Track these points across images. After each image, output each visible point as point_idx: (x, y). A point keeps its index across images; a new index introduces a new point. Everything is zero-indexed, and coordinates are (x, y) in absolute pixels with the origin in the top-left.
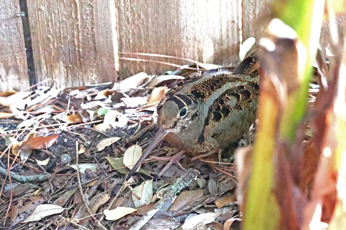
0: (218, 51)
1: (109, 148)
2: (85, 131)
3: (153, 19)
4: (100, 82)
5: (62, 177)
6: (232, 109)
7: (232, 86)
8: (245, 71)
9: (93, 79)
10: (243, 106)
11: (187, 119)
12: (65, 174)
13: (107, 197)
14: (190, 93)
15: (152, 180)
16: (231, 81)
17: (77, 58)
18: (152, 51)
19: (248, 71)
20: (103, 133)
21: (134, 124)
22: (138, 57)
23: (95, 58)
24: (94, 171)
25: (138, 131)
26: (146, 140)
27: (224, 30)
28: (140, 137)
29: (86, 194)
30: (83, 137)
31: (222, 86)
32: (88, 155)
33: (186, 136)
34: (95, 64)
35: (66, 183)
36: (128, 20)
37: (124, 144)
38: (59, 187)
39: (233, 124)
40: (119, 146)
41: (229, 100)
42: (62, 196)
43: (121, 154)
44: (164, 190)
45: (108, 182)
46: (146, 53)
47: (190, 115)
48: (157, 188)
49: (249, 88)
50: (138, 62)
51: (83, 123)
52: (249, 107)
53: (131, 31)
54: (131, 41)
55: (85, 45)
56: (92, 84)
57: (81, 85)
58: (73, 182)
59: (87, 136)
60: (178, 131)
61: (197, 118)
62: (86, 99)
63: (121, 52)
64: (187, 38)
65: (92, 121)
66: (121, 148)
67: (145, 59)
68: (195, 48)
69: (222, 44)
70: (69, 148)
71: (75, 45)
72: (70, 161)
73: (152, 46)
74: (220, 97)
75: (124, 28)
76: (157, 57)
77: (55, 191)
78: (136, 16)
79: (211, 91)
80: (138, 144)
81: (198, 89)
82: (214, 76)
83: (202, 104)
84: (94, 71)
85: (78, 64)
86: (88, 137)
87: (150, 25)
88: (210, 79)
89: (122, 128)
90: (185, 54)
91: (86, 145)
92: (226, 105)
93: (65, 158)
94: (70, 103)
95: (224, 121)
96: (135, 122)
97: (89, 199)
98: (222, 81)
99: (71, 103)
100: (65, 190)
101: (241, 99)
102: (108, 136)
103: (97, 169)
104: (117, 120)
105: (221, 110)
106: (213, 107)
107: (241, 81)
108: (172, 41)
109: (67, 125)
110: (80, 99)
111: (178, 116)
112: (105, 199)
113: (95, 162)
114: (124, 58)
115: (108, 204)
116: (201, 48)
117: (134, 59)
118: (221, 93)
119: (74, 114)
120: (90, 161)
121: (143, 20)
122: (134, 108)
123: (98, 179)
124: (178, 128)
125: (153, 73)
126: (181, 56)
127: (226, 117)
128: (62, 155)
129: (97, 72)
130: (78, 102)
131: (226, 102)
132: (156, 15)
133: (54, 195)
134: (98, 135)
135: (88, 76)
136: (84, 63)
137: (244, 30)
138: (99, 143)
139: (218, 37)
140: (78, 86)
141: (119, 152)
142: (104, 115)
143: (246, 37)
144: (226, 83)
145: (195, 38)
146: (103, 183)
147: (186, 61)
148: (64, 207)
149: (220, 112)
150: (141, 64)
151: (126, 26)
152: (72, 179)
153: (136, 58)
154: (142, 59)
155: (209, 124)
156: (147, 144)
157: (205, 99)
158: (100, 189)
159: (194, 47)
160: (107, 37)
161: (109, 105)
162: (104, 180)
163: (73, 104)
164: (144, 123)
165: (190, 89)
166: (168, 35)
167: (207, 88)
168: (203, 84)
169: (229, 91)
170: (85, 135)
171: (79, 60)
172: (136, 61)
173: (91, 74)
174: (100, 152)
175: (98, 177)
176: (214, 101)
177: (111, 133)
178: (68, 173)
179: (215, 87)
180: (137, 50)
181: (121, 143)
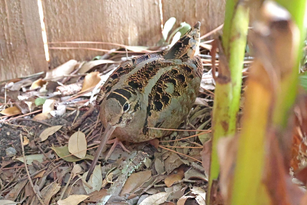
0: (142, 33)
1: (52, 137)
2: (26, 122)
3: (79, 8)
4: (32, 73)
5: (9, 171)
6: (171, 96)
7: (165, 71)
8: (175, 56)
9: (25, 70)
10: (180, 91)
11: (130, 112)
12: (13, 168)
13: (57, 187)
14: (127, 85)
15: (100, 165)
16: (163, 67)
17: (9, 51)
18: (80, 38)
19: (178, 55)
20: (43, 123)
21: (73, 111)
22: (67, 46)
23: (26, 51)
24: (41, 161)
25: (77, 117)
26: (86, 126)
27: (146, 12)
28: (80, 123)
29: (36, 185)
30: (25, 128)
31: (156, 73)
32: (33, 146)
33: (132, 128)
34: (26, 56)
35: (14, 176)
36: (55, 11)
37: (66, 132)
38: (8, 181)
39: (173, 112)
40: (62, 135)
41: (167, 87)
42: (13, 190)
43: (65, 142)
44: (113, 173)
45: (57, 171)
46: (74, 41)
47: (132, 107)
48: (105, 173)
49: (182, 72)
50: (67, 51)
51: (22, 114)
52: (186, 91)
53: (58, 21)
54: (59, 31)
55: (15, 38)
56: (25, 75)
57: (15, 77)
58: (21, 174)
59: (29, 127)
60: (124, 125)
61: (139, 108)
62: (21, 90)
63: (50, 42)
64: (112, 23)
65: (31, 112)
66: (64, 136)
67: (74, 47)
68: (121, 32)
69: (145, 27)
70: (13, 141)
71: (5, 39)
72: (15, 154)
73: (80, 33)
74: (156, 84)
75: (51, 19)
76: (85, 44)
77: (5, 185)
78: (63, 6)
79: (147, 79)
80: (80, 130)
81: (135, 79)
82: (146, 64)
83: (141, 93)
84: (25, 63)
85: (10, 57)
86: (30, 129)
87: (77, 14)
88: (143, 68)
89: (61, 116)
90: (111, 38)
91: (29, 136)
92: (165, 93)
93: (11, 151)
94: (7, 97)
95: (166, 110)
96: (73, 109)
97: (40, 191)
98: (155, 68)
99: (8, 95)
100: (14, 184)
101: (177, 84)
102: (50, 125)
103: (43, 159)
104: (55, 108)
105: (161, 99)
106: (152, 95)
107: (172, 65)
108: (98, 27)
109: (7, 118)
110: (15, 91)
111: (122, 111)
112: (56, 188)
113: (41, 153)
114: (53, 48)
115: (60, 194)
116: (126, 31)
117: (63, 48)
118: (157, 80)
119: (12, 106)
120: (35, 152)
121: (69, 10)
122: (70, 95)
123: (46, 169)
124: (124, 122)
125: (82, 60)
126: (108, 41)
127: (166, 105)
128: (7, 149)
129: (29, 63)
130: (15, 95)
131: (164, 90)
132: (81, 4)
133: (4, 189)
134: (39, 125)
135: (20, 68)
136: (15, 55)
137: (165, 11)
138: (41, 133)
139: (141, 20)
140: (11, 78)
141: (63, 140)
142: (42, 105)
143: (167, 18)
144: (159, 70)
145: (120, 23)
146: (52, 173)
147: (112, 45)
148: (15, 201)
149: (161, 101)
150: (70, 52)
151: (53, 17)
152: (20, 172)
153: (65, 46)
154: (71, 47)
155: (152, 114)
156: (88, 130)
157: (143, 88)
158: (50, 179)
159: (119, 31)
160: (36, 29)
161: (44, 94)
162: (53, 169)
163: (9, 97)
164: (83, 109)
165: (127, 81)
166: (94, 22)
167: (143, 77)
168: (138, 74)
169: (163, 76)
170: (27, 126)
171: (11, 53)
172: (65, 50)
173: (23, 66)
174: (44, 142)
175: (46, 167)
176: (151, 89)
177: (52, 122)
178: (16, 166)
179: (150, 75)
180: (65, 38)
181: (63, 131)
